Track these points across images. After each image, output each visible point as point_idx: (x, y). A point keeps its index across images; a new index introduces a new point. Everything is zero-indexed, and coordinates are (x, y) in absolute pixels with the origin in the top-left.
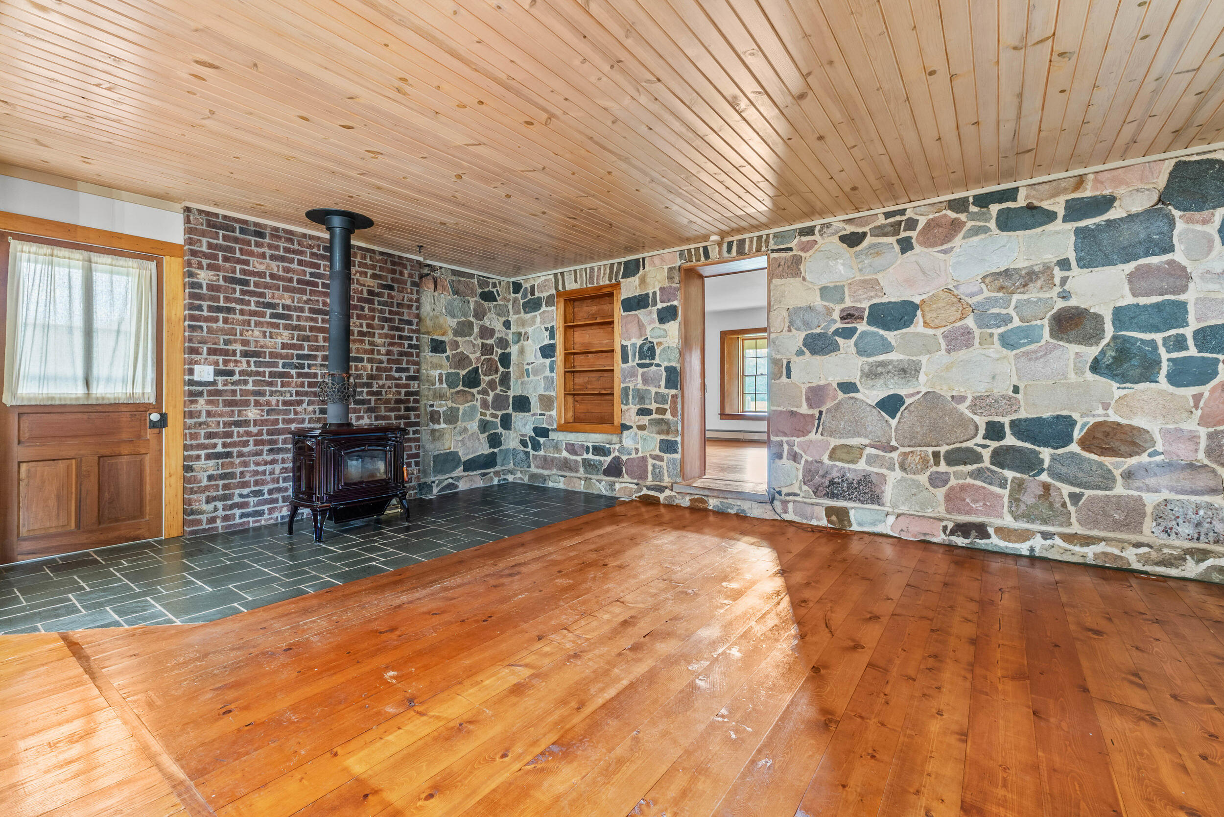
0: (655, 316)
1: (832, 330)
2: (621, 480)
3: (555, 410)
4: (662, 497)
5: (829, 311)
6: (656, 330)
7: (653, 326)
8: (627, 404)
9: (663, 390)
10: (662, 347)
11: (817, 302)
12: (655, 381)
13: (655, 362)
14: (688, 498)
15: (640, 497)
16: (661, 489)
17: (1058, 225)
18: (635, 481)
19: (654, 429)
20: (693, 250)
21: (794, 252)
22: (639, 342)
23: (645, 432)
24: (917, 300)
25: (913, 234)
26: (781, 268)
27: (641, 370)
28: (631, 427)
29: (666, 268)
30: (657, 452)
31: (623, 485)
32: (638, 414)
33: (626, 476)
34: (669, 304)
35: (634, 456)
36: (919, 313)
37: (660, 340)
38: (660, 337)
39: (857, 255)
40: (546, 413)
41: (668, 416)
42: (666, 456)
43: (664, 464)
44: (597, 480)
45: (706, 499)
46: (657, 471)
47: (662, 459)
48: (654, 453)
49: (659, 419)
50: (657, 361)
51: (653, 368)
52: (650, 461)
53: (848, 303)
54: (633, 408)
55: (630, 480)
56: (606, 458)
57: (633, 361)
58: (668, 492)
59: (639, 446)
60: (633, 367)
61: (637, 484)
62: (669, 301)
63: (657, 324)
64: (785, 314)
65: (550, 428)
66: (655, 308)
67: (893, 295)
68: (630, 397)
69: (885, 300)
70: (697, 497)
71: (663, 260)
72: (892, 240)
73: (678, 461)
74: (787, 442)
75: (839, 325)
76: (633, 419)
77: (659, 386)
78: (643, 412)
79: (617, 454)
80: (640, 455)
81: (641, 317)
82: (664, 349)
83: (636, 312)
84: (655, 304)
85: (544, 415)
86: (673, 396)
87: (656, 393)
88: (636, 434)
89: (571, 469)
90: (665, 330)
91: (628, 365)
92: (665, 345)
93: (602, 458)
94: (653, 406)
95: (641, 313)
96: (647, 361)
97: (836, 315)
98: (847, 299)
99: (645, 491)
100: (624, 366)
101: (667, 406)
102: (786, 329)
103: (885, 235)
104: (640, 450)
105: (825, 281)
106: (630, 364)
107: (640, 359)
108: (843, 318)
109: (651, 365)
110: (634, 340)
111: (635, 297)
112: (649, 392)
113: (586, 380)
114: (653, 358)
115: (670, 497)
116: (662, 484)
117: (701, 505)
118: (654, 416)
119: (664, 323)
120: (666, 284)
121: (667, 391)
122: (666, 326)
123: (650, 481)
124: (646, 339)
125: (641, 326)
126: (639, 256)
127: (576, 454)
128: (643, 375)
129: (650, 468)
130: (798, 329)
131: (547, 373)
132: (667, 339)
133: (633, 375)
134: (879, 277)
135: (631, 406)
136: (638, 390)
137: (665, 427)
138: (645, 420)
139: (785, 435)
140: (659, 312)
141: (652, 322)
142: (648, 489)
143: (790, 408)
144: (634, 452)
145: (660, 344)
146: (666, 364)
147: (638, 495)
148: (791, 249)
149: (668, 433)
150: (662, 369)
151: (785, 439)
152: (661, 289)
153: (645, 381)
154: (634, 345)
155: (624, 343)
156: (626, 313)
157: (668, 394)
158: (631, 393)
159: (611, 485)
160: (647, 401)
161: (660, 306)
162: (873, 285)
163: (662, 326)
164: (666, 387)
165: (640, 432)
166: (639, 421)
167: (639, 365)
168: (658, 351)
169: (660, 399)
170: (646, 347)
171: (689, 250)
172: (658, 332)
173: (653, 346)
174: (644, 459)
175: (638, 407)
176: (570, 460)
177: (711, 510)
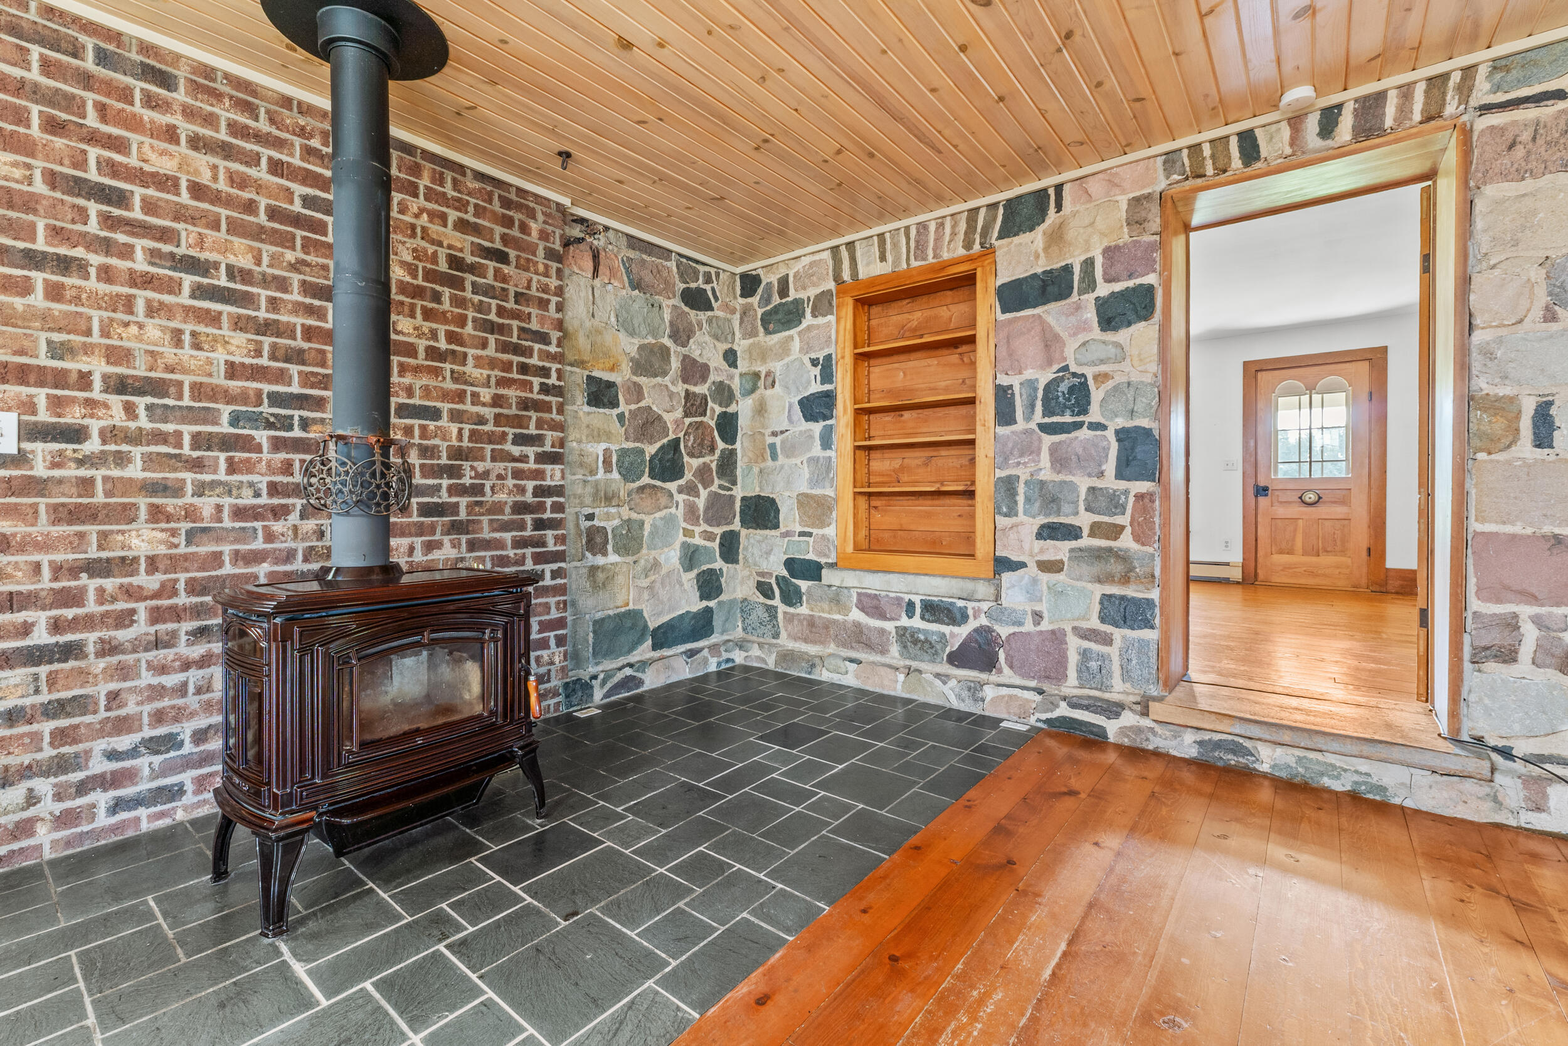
2: (993, 677)
3: (833, 526)
4: (1113, 728)
6: (1092, 347)
7: (1082, 338)
8: (1012, 512)
9: (1110, 482)
10: (1110, 384)
12: (1091, 463)
13: (1087, 419)
14: (1189, 737)
15: (1048, 721)
16: (1113, 710)
18: (1033, 684)
19: (1085, 569)
20: (1207, 150)
22: (1044, 377)
23: (1061, 577)
26: (1519, 152)
27: (1048, 440)
28: (1023, 565)
29: (1123, 201)
30: (1094, 623)
31: (1005, 691)
32: (1039, 536)
33: (1006, 670)
34: (1131, 284)
35: (1029, 627)
37: (1103, 368)
38: (1102, 362)
40: (815, 531)
41: (1126, 541)
42: (1119, 634)
43: (1113, 651)
44: (938, 675)
45: (1247, 744)
46: (1094, 665)
47: (1108, 640)
48: (1085, 625)
49: (1100, 549)
50: (1095, 414)
51: (1084, 433)
52: (1074, 644)
54: (1028, 523)
55: (1018, 681)
56: (956, 629)
57: (1028, 418)
58: (1129, 719)
59: (1043, 607)
60: (1026, 432)
61: (1041, 692)
62: (1130, 276)
63: (1096, 333)
64: (1537, 275)
65: (823, 561)
66: (1090, 298)
68: (1021, 499)
70: (1217, 737)
71: (1113, 183)
73: (1153, 647)
74: (1537, 621)
76: (1027, 546)
77: (1101, 474)
78: (1050, 532)
79: (983, 621)
80: (1045, 626)
81: (1050, 320)
82: (1116, 388)
83: (1038, 310)
84: (1089, 284)
85: (810, 535)
86: (1140, 497)
87: (1092, 490)
88: (1035, 581)
89: (869, 646)
90: (1117, 345)
91: (1014, 428)
92: (1119, 379)
93: (946, 629)
94: (1084, 520)
95: (1052, 313)
96: (1068, 419)
99: (1063, 710)
100: (1003, 431)
101: (1124, 520)
102: (1538, 312)
104: (1046, 615)
106: (1021, 424)
107: (1048, 411)
109: (1078, 426)
110: (1029, 374)
111: (1034, 276)
112: (1073, 487)
113: (897, 464)
114: (1084, 411)
115: (1139, 730)
116: (1107, 696)
117: (1232, 759)
118: (1086, 541)
119: (1115, 329)
120: (1125, 237)
121: (1122, 485)
122: (1122, 336)
123: (1071, 685)
124: (1065, 368)
125: (1050, 342)
126: (1048, 181)
127: (883, 616)
128: (1054, 450)
129: (1073, 658)
131: (817, 450)
132: (1126, 366)
133: (1029, 449)
135: (1021, 517)
136: (1042, 483)
137: (1117, 568)
138: (1060, 550)
139: (1532, 598)
140: (1102, 305)
141: (1084, 327)
142: (1073, 706)
143: (1547, 529)
144: (1029, 620)
145: (1101, 378)
146: (1121, 422)
147: (1044, 716)
149: (1125, 580)
150: (1110, 434)
151: (1525, 611)
152: (1108, 252)
153: (1060, 461)
154: (1031, 384)
155: (1004, 380)
156: (1008, 316)
157: (1126, 492)
158: (1021, 489)
159: (974, 690)
160: (1066, 508)
161: (1104, 290)
163: (1110, 336)
164: (1119, 476)
165: (1045, 577)
166: (1042, 551)
167: (1043, 428)
168: (1097, 395)
169: (1103, 503)
170: (1063, 387)
171: (1195, 149)
172: (1097, 352)
173: (1084, 386)
174: (1057, 637)
175: (1042, 520)
176: (869, 628)
177: (1265, 776)
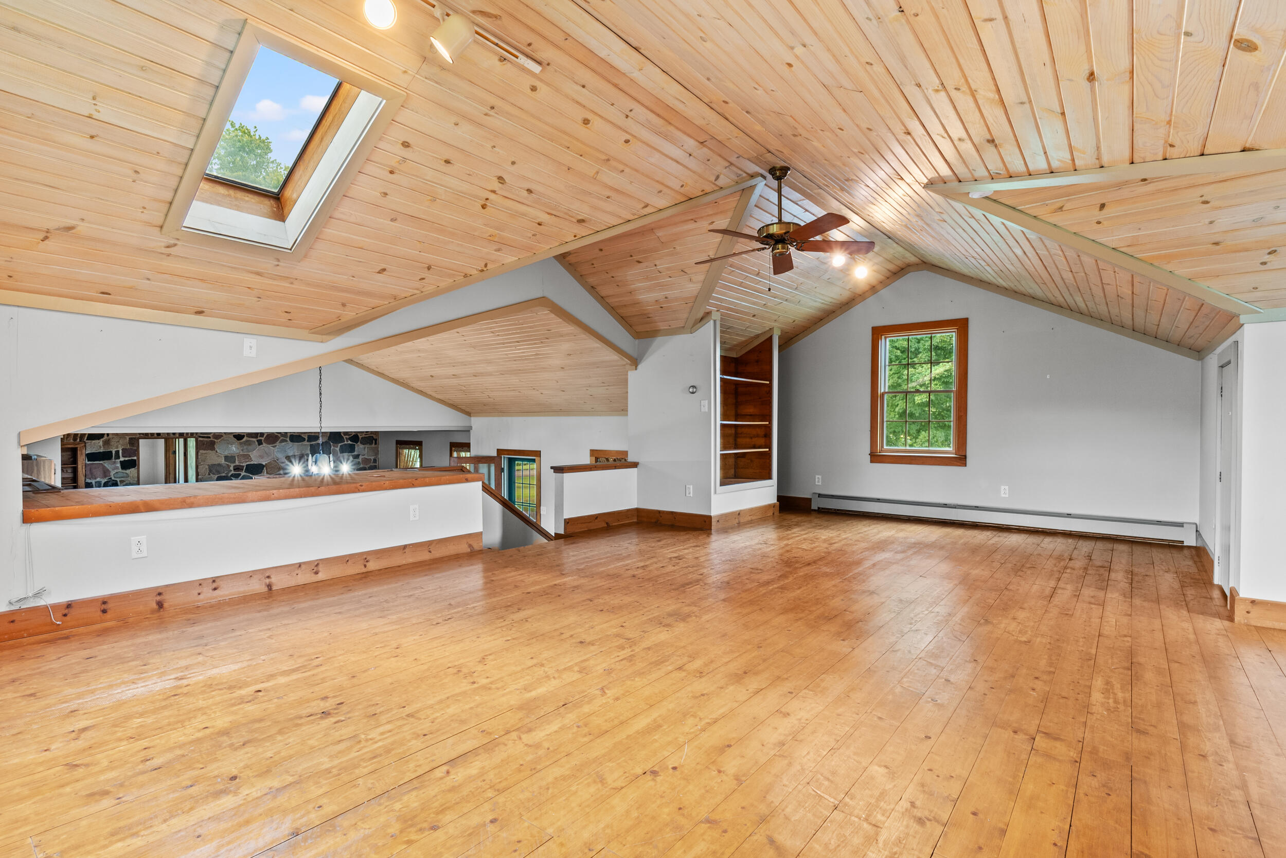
0: (119, 465)
1: (230, 475)
5: (229, 466)
11: (223, 461)
17: (306, 443)
21: (212, 439)
24: (264, 464)
25: (263, 439)
36: (265, 468)
39: (241, 444)
53: (237, 463)
67: (255, 461)
69: (252, 463)
72: (254, 439)
75: (233, 472)
97: (232, 468)
98: (237, 462)
103: (252, 437)
105: (226, 453)
108: (234, 469)
130: (214, 474)
134: (250, 453)
148: (210, 437)
162: (247, 457)
